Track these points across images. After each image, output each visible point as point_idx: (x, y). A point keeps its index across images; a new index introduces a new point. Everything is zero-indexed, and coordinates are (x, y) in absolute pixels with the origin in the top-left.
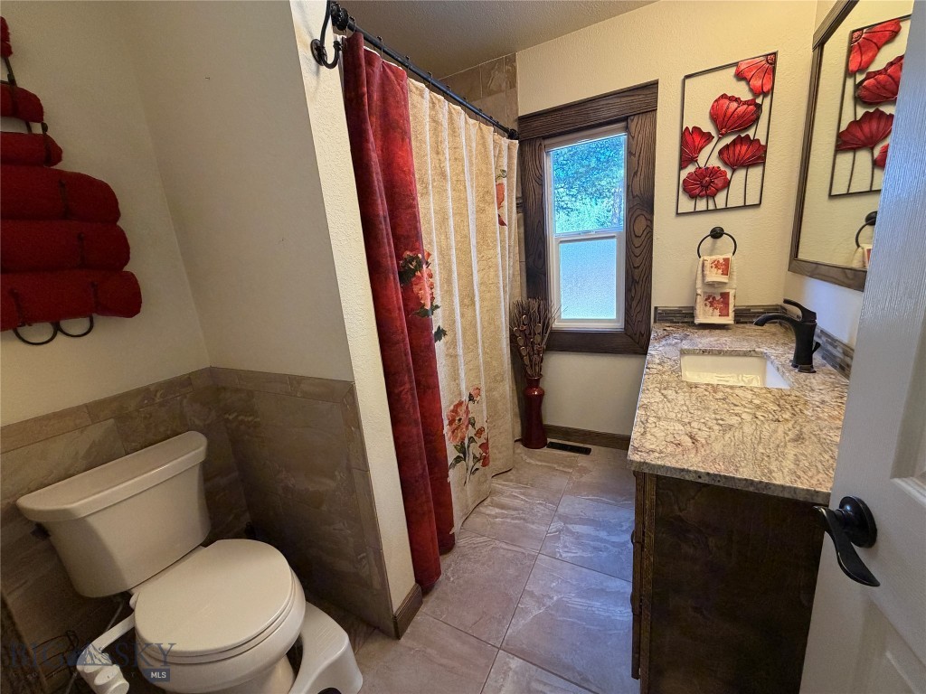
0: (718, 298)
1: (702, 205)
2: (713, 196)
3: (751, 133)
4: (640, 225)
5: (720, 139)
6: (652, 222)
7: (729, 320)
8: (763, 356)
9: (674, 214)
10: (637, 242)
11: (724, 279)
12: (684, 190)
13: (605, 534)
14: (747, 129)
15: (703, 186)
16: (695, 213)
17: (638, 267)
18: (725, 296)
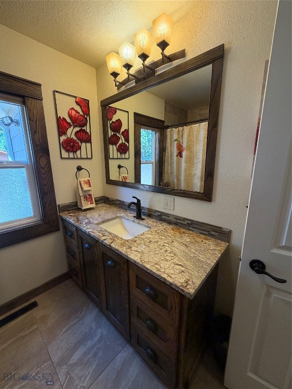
0: (88, 196)
1: (71, 155)
2: (76, 152)
3: (85, 128)
4: (43, 162)
5: (74, 127)
6: (50, 161)
7: (94, 205)
8: (121, 217)
9: (60, 158)
10: (43, 171)
11: (89, 188)
12: (63, 147)
13: (90, 341)
14: (83, 126)
15: (70, 147)
16: (69, 158)
17: (46, 185)
18: (90, 195)
